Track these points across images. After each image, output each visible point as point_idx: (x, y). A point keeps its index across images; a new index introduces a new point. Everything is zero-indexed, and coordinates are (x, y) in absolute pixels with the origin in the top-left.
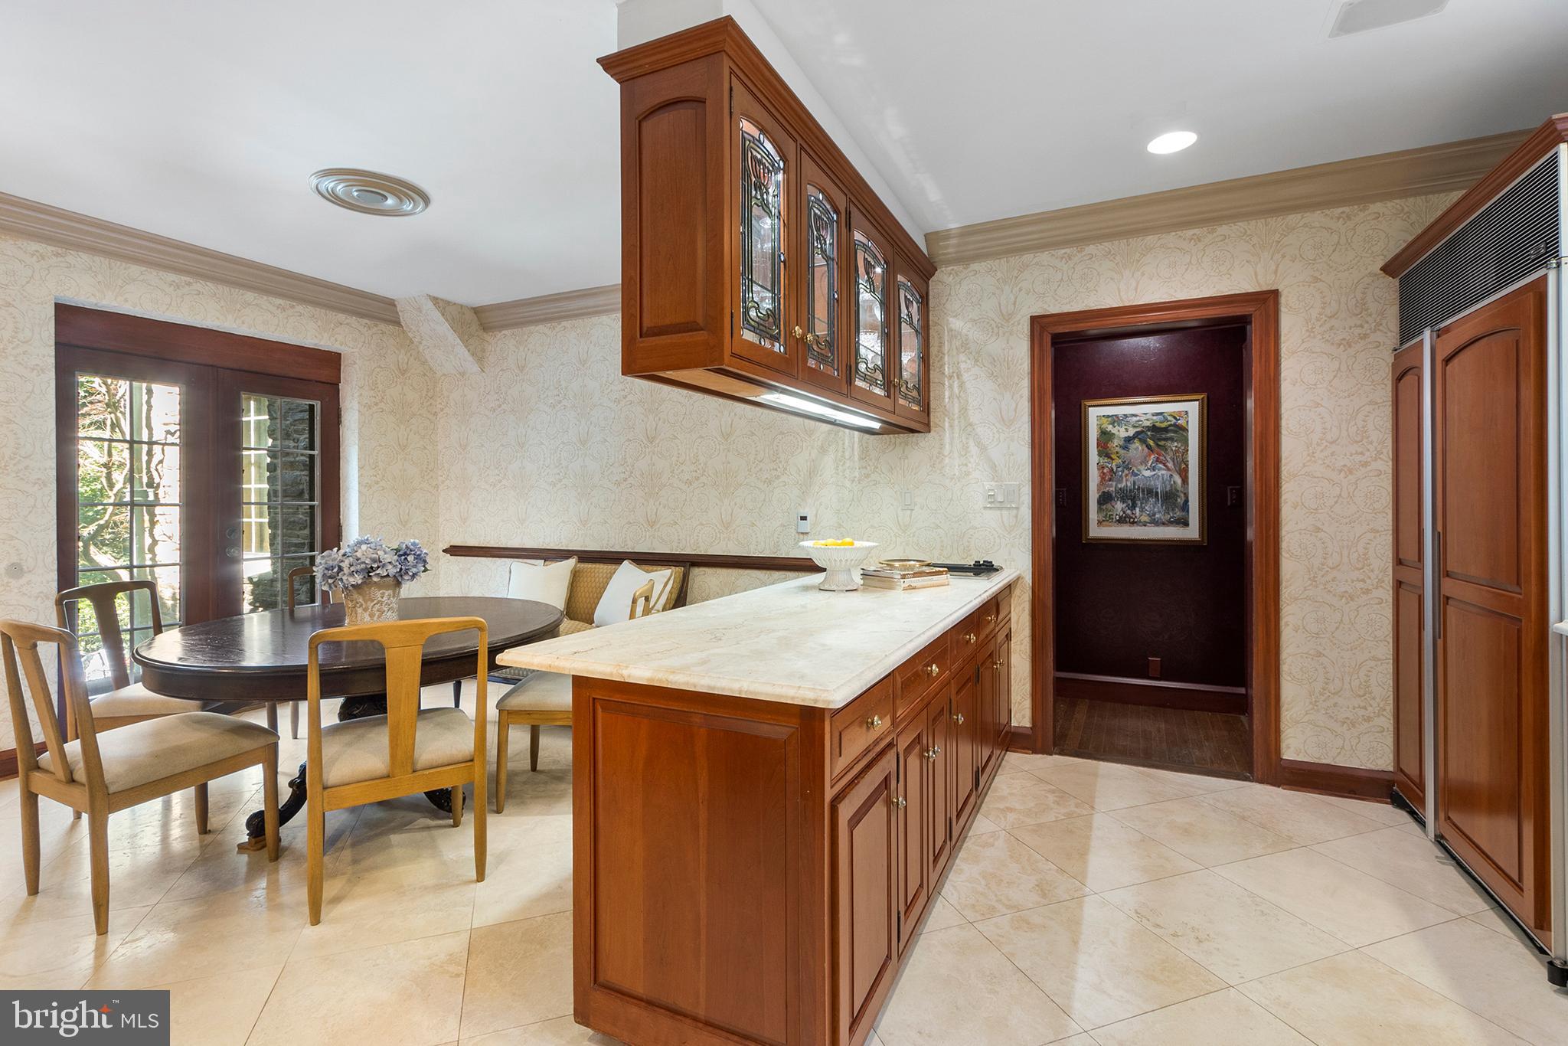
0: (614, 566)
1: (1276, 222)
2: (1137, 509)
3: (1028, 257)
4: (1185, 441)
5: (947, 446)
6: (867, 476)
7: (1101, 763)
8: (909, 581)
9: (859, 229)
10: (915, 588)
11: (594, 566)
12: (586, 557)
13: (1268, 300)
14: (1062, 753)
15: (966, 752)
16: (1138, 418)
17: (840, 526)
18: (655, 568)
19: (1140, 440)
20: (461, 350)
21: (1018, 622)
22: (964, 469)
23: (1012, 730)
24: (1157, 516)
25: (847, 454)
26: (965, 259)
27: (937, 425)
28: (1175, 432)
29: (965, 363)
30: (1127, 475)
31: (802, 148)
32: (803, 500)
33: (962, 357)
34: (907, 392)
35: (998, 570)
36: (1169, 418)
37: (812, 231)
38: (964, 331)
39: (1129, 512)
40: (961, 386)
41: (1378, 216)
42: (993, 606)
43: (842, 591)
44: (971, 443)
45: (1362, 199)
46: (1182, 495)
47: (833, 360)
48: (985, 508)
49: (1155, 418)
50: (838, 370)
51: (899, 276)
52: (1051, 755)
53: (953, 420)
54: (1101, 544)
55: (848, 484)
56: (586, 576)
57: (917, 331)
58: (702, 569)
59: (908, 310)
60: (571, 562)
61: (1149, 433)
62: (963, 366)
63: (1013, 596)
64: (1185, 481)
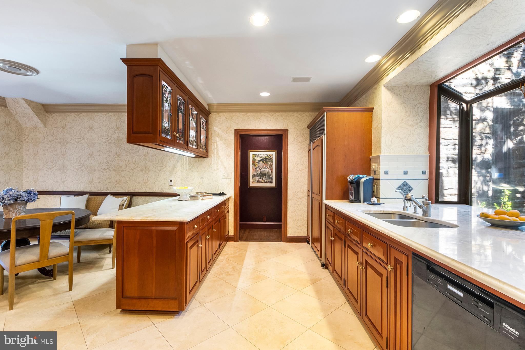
0: (104, 197)
1: (287, 114)
2: (261, 179)
3: (234, 114)
4: (272, 162)
5: (213, 162)
6: (191, 169)
7: (250, 242)
8: (202, 197)
9: (191, 104)
10: (204, 199)
11: (96, 197)
12: (92, 194)
13: (286, 131)
14: (241, 241)
15: (216, 243)
16: (261, 156)
17: (182, 183)
18: (120, 197)
19: (262, 161)
20: (36, 119)
21: (230, 208)
22: (217, 168)
23: (229, 236)
24: (266, 181)
25: (185, 163)
26: (218, 112)
27: (210, 156)
28: (270, 159)
29: (218, 140)
30: (259, 170)
31: (176, 86)
32: (171, 176)
33: (217, 138)
34: (202, 147)
35: (225, 195)
36: (269, 156)
37: (179, 107)
38: (218, 131)
39: (259, 180)
40: (217, 145)
41: (306, 115)
42: (224, 203)
43: (184, 200)
44: (219, 161)
45: (303, 111)
46: (271, 175)
47: (183, 140)
48: (223, 178)
49: (265, 156)
50: (184, 142)
51: (200, 116)
52: (238, 242)
53: (215, 154)
54: (253, 188)
55: (185, 171)
56: (93, 200)
57: (205, 130)
58: (136, 197)
59: (203, 124)
60: (87, 196)
61: (264, 159)
62: (217, 140)
63: (229, 201)
64: (272, 172)
